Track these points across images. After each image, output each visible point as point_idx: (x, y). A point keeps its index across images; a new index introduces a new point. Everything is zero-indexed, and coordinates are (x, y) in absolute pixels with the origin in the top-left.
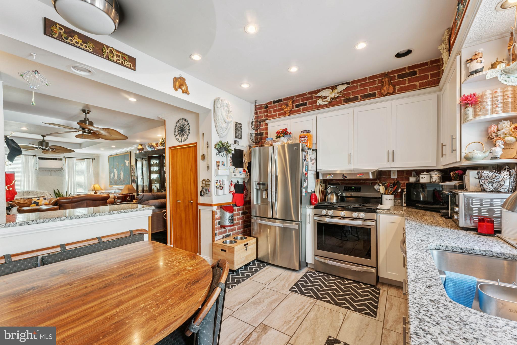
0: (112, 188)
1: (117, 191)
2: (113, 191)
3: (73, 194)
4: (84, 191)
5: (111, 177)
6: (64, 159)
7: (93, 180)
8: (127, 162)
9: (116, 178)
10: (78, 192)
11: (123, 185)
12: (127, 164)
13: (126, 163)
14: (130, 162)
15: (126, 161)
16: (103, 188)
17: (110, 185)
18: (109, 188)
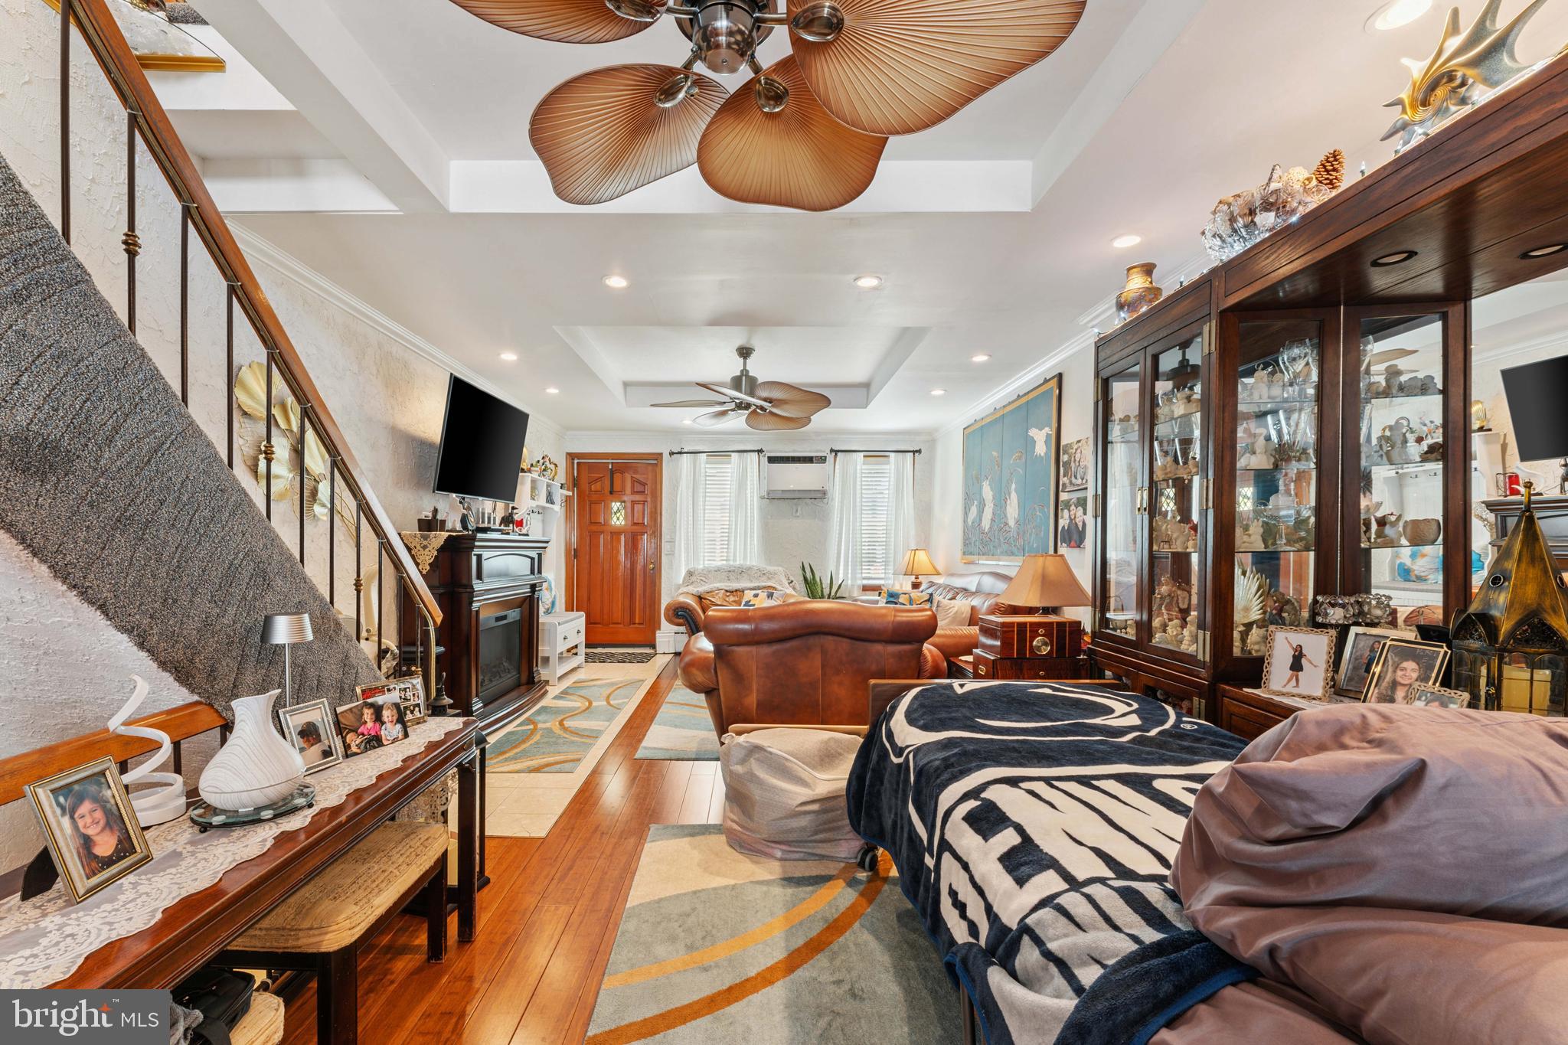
0: (972, 566)
1: (988, 582)
2: (971, 583)
3: (849, 582)
4: (883, 576)
5: (970, 521)
6: (830, 458)
7: (913, 532)
8: (1040, 437)
9: (986, 524)
10: (864, 578)
11: (1013, 554)
12: (1041, 449)
13: (1034, 442)
14: (1053, 433)
15: (1033, 432)
16: (940, 568)
17: (964, 553)
18: (961, 568)
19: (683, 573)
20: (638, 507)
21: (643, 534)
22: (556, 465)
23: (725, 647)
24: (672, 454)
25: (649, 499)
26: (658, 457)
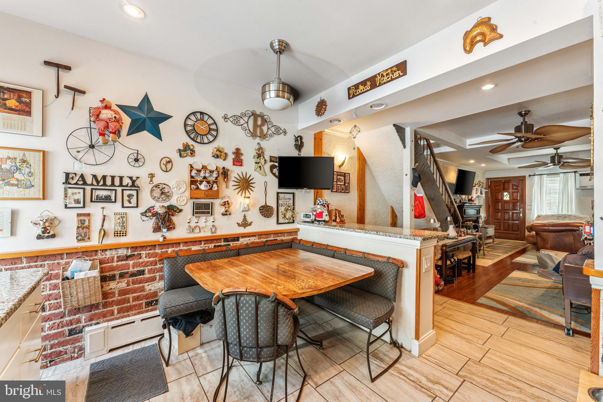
19: (536, 216)
20: (515, 194)
21: (518, 203)
22: (483, 183)
23: (539, 232)
24: (530, 176)
25: (520, 191)
26: (524, 177)
